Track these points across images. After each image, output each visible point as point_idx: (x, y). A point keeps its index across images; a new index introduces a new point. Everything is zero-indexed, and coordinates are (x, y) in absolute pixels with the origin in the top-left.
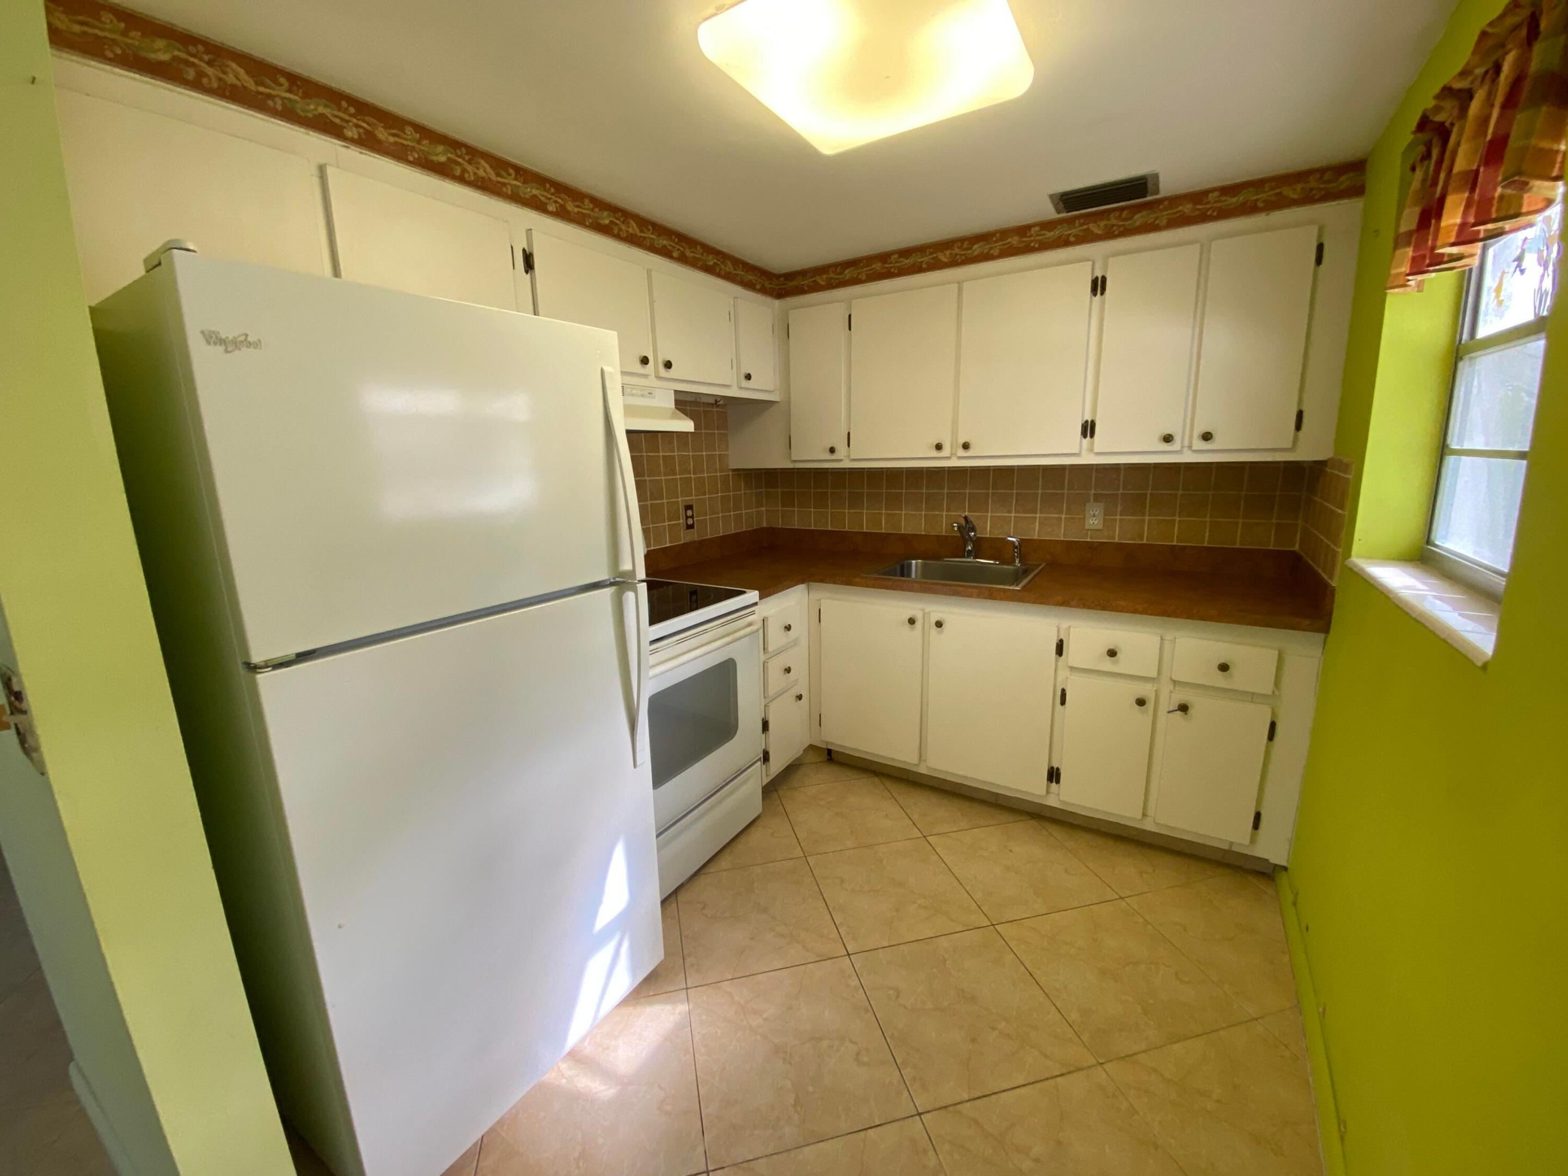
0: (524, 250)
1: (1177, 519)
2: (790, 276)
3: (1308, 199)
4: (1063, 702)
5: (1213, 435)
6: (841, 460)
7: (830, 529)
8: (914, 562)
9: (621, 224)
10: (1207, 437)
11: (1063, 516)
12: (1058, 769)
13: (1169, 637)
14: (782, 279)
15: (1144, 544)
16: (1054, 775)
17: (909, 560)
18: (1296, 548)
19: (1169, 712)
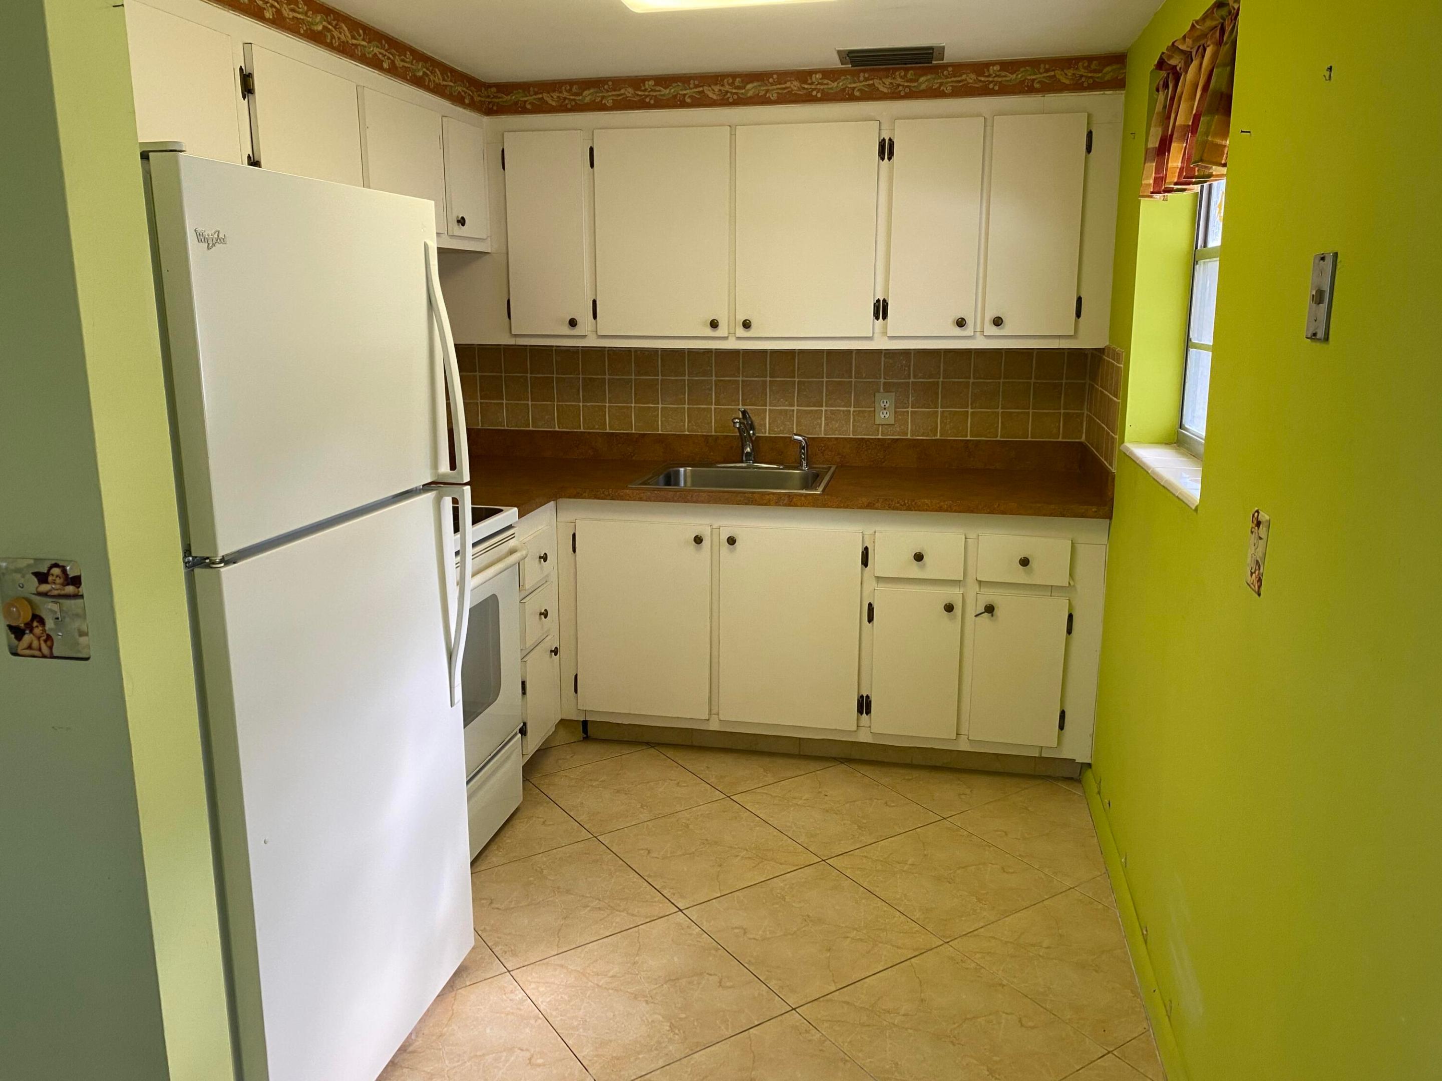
0: (241, 69)
1: (970, 410)
2: (505, 88)
3: (1078, 86)
4: (870, 619)
5: (1004, 320)
6: (584, 336)
7: (557, 429)
8: (682, 470)
9: (333, 29)
10: (998, 322)
11: (852, 409)
12: (868, 697)
13: (972, 535)
14: (494, 90)
15: (938, 439)
16: (864, 705)
17: (677, 467)
18: (1083, 439)
19: (976, 616)
